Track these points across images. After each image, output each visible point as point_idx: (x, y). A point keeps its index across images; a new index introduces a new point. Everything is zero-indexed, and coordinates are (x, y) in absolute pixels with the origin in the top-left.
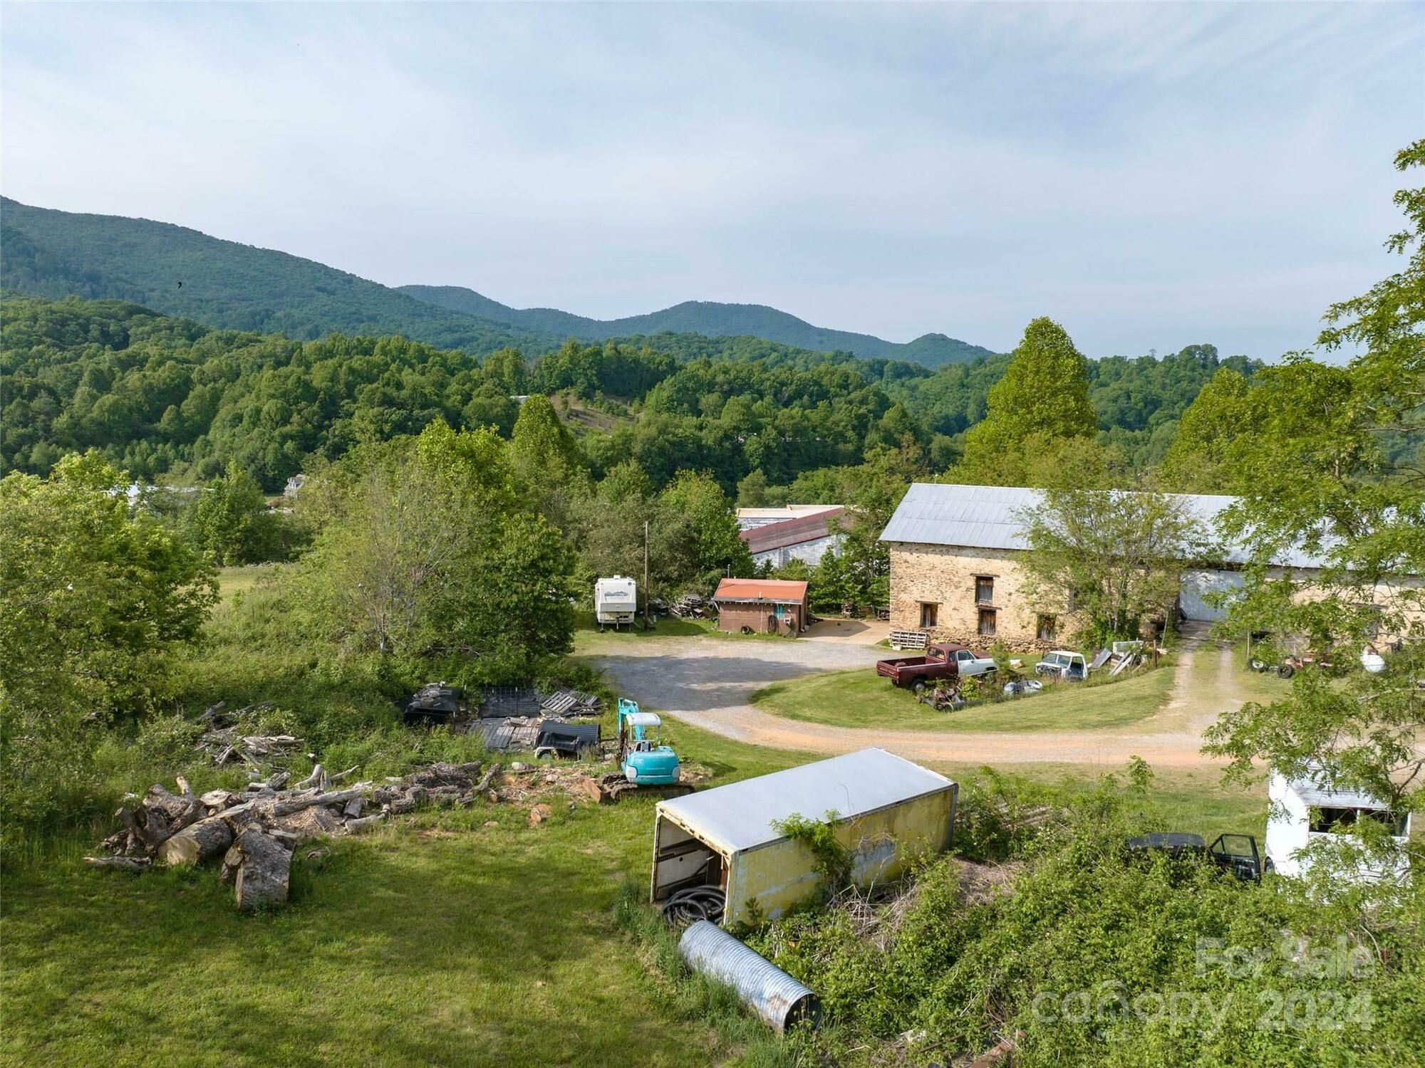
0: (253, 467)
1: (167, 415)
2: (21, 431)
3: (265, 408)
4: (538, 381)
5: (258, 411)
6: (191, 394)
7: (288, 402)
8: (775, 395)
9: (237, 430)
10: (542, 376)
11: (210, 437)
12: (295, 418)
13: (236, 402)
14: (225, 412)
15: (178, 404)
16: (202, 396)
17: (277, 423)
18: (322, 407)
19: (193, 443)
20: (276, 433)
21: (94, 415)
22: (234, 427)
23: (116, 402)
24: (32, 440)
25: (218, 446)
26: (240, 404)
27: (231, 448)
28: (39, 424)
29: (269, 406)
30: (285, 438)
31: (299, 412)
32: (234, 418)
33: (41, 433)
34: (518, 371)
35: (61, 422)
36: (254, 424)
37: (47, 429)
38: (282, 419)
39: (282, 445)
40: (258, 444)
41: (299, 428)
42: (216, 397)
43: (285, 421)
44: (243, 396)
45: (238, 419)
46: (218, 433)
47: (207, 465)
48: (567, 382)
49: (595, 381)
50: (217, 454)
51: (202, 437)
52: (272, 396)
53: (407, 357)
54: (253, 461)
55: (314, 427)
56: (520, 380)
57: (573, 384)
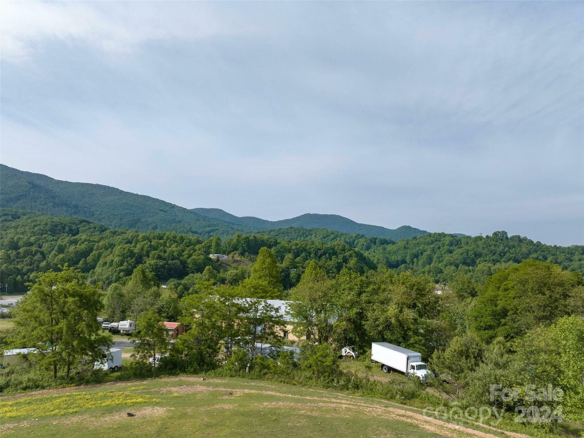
0: (107, 281)
1: (81, 262)
2: (29, 267)
3: (115, 260)
4: (225, 249)
5: (112, 261)
6: (91, 254)
7: (124, 258)
8: (315, 254)
9: (104, 268)
10: (226, 247)
11: (95, 271)
12: (125, 264)
13: (106, 257)
14: (101, 262)
15: (86, 258)
16: (95, 255)
17: (119, 265)
18: (136, 260)
19: (89, 272)
20: (118, 269)
21: (55, 262)
22: (103, 266)
23: (63, 257)
24: (32, 271)
25: (97, 274)
26: (107, 259)
27: (101, 274)
28: (35, 265)
29: (117, 259)
30: (121, 271)
31: (127, 262)
32: (104, 264)
33: (35, 268)
34: (218, 245)
35: (43, 264)
36: (111, 266)
37: (38, 267)
38: (120, 264)
39: (119, 274)
40: (110, 273)
41: (126, 268)
42: (100, 256)
43: (121, 265)
44: (109, 255)
45: (105, 263)
46: (98, 269)
47: (92, 281)
48: (235, 249)
49: (246, 249)
50: (95, 277)
51: (92, 270)
52: (119, 256)
53: (176, 240)
54: (108, 279)
55: (132, 267)
56: (218, 248)
57: (237, 250)
